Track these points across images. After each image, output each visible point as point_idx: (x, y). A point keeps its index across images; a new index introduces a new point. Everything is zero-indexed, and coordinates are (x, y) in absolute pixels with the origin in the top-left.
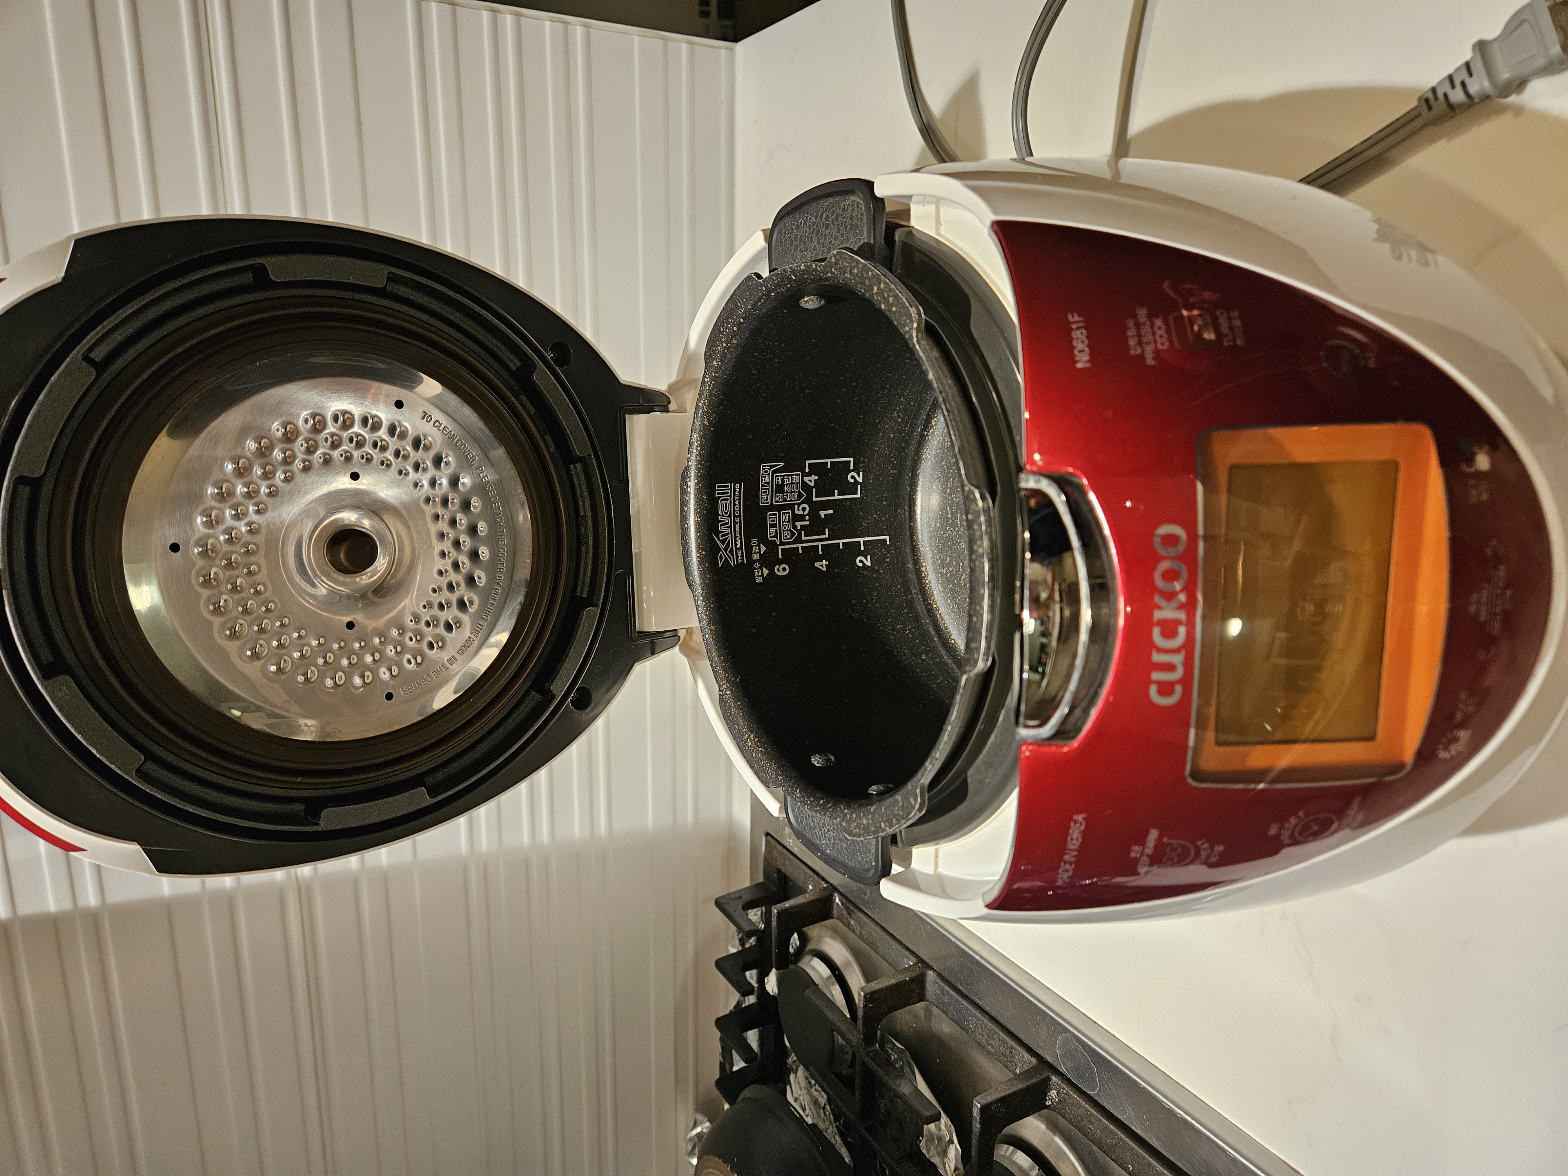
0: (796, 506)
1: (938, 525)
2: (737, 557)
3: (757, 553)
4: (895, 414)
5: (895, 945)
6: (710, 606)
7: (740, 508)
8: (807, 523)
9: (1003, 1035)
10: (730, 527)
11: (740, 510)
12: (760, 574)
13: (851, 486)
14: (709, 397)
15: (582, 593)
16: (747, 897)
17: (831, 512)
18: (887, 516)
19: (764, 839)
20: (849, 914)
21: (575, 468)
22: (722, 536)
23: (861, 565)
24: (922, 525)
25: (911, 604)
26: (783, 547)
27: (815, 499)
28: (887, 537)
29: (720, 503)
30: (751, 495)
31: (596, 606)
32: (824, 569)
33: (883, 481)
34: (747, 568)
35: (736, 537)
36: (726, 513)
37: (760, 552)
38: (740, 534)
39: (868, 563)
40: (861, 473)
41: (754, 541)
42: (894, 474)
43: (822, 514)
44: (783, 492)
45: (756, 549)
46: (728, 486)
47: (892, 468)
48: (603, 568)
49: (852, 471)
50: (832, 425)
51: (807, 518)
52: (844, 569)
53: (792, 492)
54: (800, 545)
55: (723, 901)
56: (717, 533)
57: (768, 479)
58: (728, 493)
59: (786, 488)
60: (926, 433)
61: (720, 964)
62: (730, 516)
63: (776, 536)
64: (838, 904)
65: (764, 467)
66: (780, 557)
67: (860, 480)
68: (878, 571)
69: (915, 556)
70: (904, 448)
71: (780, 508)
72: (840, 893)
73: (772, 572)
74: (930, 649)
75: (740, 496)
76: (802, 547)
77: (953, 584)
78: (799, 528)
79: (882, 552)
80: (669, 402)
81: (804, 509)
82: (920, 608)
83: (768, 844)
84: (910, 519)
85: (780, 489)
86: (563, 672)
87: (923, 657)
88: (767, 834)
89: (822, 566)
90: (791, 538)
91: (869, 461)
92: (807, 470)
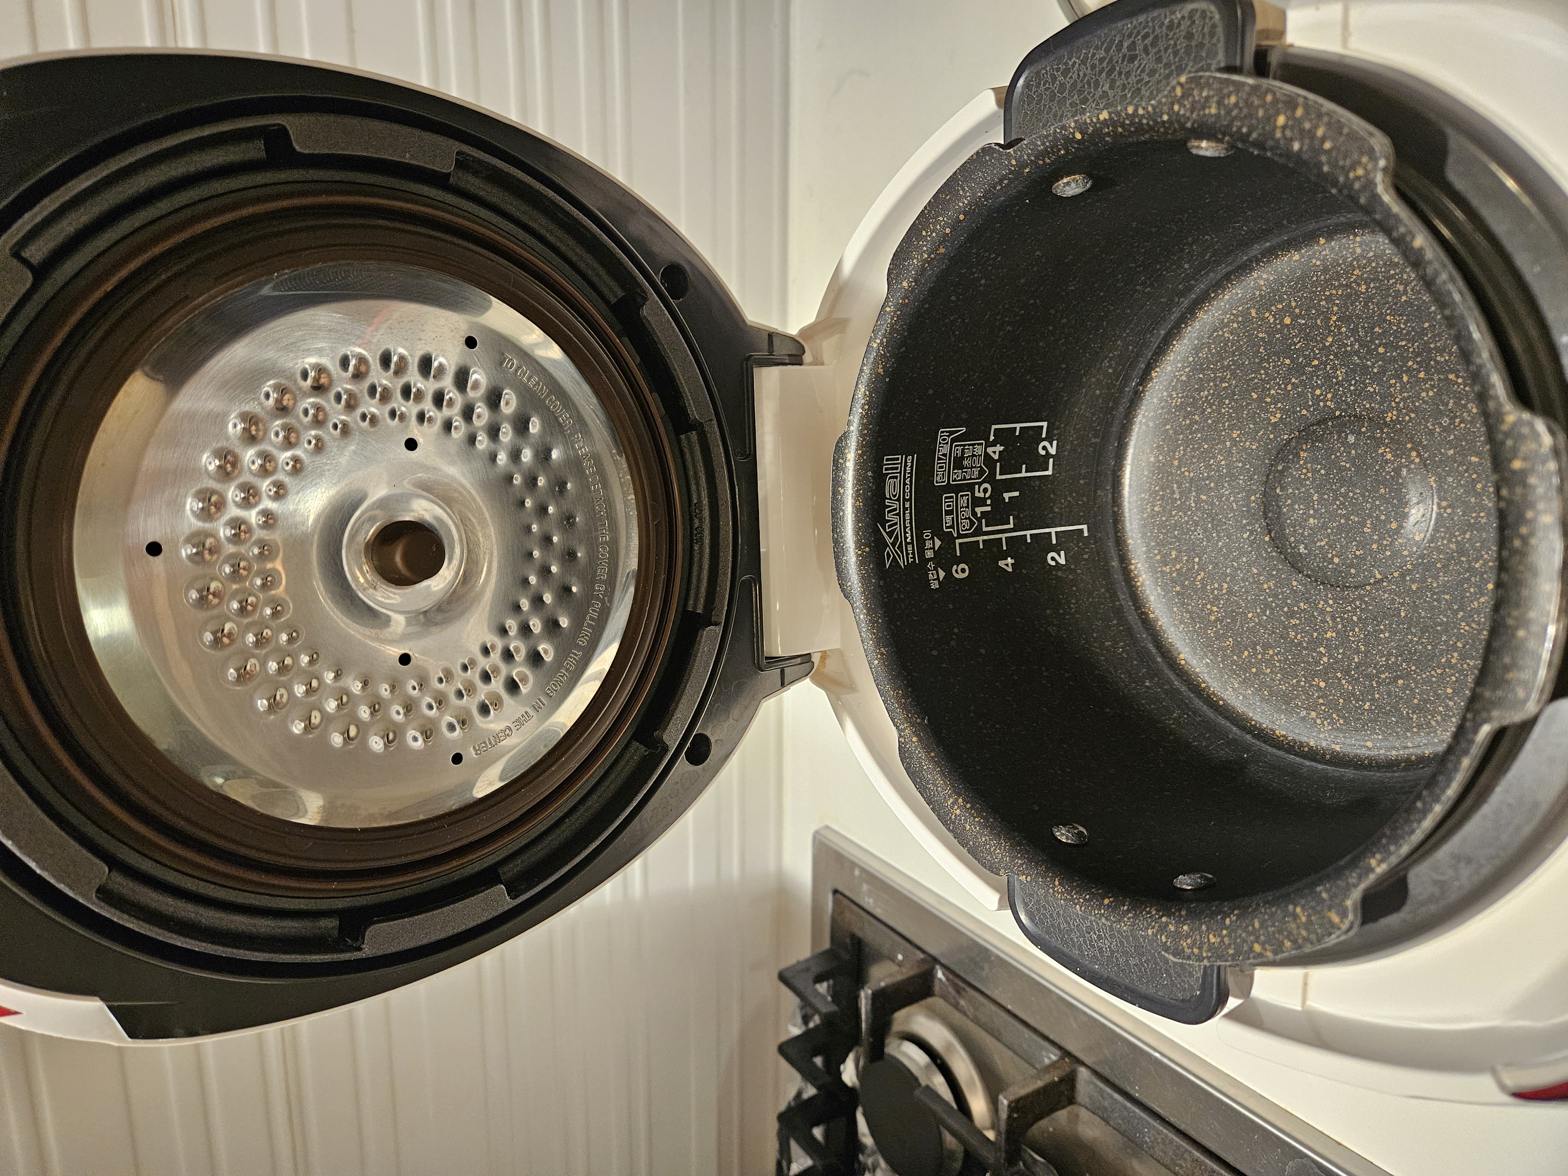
0: (977, 487)
1: (1156, 509)
2: (908, 554)
3: (931, 549)
4: (1106, 363)
5: (1027, 1033)
6: (877, 622)
7: (910, 491)
8: (989, 509)
9: (1197, 1154)
10: (899, 514)
11: (911, 492)
12: (936, 577)
13: (1041, 459)
14: (890, 334)
15: (695, 606)
16: (816, 970)
17: (1017, 494)
18: (1085, 499)
19: (830, 897)
20: (958, 992)
21: (688, 439)
22: (890, 526)
23: (1053, 563)
24: (1130, 510)
25: (1119, 612)
26: (961, 541)
27: (998, 477)
28: (1084, 527)
29: (889, 482)
30: (925, 470)
31: (716, 624)
32: (1010, 569)
33: (1081, 453)
34: (919, 568)
35: (905, 527)
36: (894, 496)
37: (934, 548)
38: (911, 523)
39: (1062, 561)
40: (1055, 443)
41: (927, 533)
42: (1096, 444)
43: (1007, 496)
44: (961, 467)
45: (929, 544)
46: (898, 459)
47: (1095, 437)
48: (725, 574)
49: (1044, 440)
50: (1028, 377)
51: (989, 502)
52: (1033, 569)
53: (972, 467)
54: (980, 539)
55: (788, 975)
56: (884, 522)
57: (946, 449)
58: (897, 469)
59: (965, 463)
60: (1141, 388)
61: (784, 1049)
62: (898, 500)
63: (952, 527)
64: (940, 980)
65: (943, 433)
66: (958, 554)
67: (1053, 451)
68: (1075, 570)
69: (1120, 550)
70: (1112, 408)
71: (957, 489)
72: (944, 966)
73: (949, 574)
74: (1154, 673)
75: (911, 473)
76: (983, 541)
77: (1183, 586)
78: (979, 515)
79: (1079, 547)
80: (804, 352)
81: (985, 490)
82: (1132, 618)
83: (835, 902)
84: (1114, 502)
85: (958, 463)
86: (678, 715)
87: (1147, 684)
88: (836, 892)
89: (1007, 565)
90: (969, 530)
91: (1066, 426)
92: (992, 438)
